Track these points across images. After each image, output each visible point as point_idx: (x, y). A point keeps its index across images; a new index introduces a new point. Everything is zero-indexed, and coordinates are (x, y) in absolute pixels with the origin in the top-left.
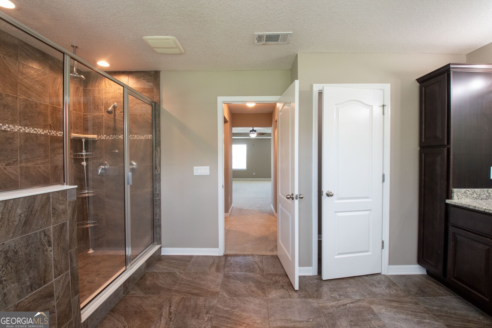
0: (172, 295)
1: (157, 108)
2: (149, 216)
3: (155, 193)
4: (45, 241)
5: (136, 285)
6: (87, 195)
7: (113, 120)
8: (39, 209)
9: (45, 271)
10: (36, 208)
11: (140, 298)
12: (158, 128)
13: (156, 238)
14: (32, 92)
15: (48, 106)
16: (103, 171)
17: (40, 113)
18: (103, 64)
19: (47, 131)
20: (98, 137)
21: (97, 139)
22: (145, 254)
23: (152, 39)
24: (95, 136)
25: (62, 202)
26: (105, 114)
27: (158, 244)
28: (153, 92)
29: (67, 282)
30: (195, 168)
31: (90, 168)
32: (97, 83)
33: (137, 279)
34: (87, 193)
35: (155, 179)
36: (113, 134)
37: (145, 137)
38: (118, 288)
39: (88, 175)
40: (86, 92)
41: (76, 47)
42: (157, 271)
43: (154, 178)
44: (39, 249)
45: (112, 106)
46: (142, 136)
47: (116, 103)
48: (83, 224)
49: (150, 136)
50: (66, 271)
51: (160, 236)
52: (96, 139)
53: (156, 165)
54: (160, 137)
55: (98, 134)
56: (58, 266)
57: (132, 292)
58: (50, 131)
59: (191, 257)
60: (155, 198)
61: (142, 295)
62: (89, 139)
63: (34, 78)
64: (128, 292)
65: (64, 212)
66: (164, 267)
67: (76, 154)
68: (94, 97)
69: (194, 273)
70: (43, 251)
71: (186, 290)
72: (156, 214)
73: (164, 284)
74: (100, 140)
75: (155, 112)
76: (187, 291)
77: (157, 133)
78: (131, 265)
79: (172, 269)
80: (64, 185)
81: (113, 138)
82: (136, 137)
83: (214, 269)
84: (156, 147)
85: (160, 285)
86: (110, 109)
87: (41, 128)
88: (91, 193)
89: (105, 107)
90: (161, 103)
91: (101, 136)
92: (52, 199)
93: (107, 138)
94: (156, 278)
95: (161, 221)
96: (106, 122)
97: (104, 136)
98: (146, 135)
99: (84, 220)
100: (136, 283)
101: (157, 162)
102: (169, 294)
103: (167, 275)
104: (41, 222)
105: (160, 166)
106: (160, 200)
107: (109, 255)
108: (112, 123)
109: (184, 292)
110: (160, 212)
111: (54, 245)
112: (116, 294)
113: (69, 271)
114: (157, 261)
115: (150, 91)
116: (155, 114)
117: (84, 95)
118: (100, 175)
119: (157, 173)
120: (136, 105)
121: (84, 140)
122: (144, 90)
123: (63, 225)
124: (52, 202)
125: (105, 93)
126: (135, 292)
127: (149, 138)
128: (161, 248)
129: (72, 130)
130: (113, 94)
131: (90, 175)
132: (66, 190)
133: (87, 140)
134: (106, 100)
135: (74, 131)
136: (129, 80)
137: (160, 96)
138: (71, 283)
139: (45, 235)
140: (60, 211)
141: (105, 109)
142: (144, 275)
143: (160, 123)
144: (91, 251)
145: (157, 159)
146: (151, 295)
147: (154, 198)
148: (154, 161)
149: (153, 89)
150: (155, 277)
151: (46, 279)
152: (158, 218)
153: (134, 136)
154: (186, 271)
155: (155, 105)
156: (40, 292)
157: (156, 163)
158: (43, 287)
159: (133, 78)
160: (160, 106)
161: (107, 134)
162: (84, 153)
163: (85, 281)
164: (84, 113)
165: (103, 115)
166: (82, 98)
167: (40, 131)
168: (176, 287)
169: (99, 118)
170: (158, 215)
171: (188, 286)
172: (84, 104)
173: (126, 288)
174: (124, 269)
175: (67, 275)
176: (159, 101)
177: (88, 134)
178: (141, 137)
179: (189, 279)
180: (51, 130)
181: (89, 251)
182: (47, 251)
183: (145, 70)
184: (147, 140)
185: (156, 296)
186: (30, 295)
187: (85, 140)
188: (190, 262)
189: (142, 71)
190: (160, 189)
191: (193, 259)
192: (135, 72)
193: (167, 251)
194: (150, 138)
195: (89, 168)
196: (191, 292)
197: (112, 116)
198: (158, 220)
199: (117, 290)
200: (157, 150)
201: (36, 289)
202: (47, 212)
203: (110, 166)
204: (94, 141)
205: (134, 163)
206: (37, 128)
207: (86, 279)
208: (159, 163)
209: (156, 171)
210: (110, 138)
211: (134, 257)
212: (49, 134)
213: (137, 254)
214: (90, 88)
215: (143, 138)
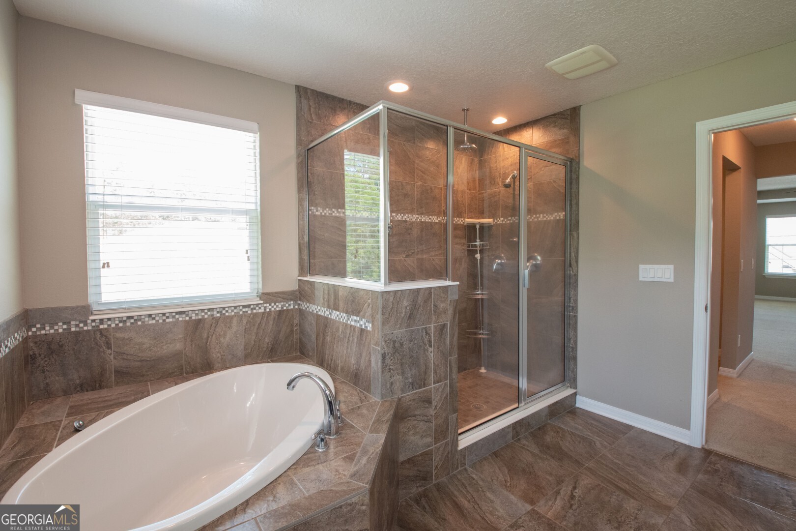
0: (580, 472)
1: (573, 168)
2: (557, 339)
3: (568, 305)
4: (426, 339)
5: (531, 435)
6: (480, 297)
7: (512, 196)
8: (422, 304)
9: (425, 373)
10: (419, 302)
11: (533, 454)
12: (575, 201)
13: (567, 376)
14: (428, 175)
15: (442, 189)
16: (500, 267)
17: (434, 198)
18: (500, 121)
19: (441, 218)
20: (494, 221)
21: (492, 224)
22: (549, 395)
23: (559, 63)
24: (491, 220)
25: (443, 299)
26: (501, 189)
27: (571, 388)
28: (568, 142)
29: (446, 394)
30: (641, 266)
31: (486, 262)
32: (494, 148)
33: (533, 428)
34: (480, 294)
35: (569, 282)
36: (512, 216)
37: (554, 216)
38: (505, 428)
39: (483, 272)
40: (481, 164)
41: (468, 110)
42: (566, 428)
43: (567, 280)
44: (421, 346)
45: (510, 177)
46: (550, 215)
47: (515, 172)
48: (476, 334)
49: (562, 215)
50: (445, 380)
51: (574, 375)
52: (490, 223)
53: (570, 260)
54: (578, 214)
55: (493, 216)
56: (438, 372)
57: (524, 442)
58: (443, 218)
59: (629, 427)
60: (569, 313)
61: (536, 451)
62: (485, 225)
63: (429, 160)
64: (519, 439)
65: (445, 311)
66: (577, 426)
67: (469, 245)
68: (490, 168)
69: (629, 455)
70: (424, 350)
71: (606, 476)
72: (569, 339)
73: (571, 451)
74: (497, 225)
75: (571, 175)
76: (608, 478)
77: (574, 208)
78: (525, 404)
79: (590, 434)
80: (447, 280)
81: (512, 222)
82: (541, 217)
83: (671, 464)
84: (570, 231)
85: (566, 450)
86: (508, 181)
87: (435, 215)
88: (485, 294)
89: (502, 179)
90: (581, 157)
91: (497, 219)
92: (434, 295)
93: (504, 222)
94: (561, 437)
95: (576, 351)
96: (504, 200)
97: (501, 219)
98: (556, 214)
99: (476, 328)
100: (532, 433)
101: (573, 255)
102: (577, 468)
103: (579, 439)
104: (423, 318)
105: (577, 262)
106: (576, 317)
107: (503, 382)
108: (511, 201)
109: (602, 476)
110: (576, 336)
111: (434, 347)
112: (502, 433)
113: (449, 381)
114: (568, 412)
115: (564, 142)
116: (571, 179)
117: (479, 168)
118: (495, 272)
119: (571, 273)
120: (542, 169)
121: (478, 227)
122: (553, 144)
123: (443, 327)
124: (434, 298)
125: (503, 160)
126: (527, 443)
127: (560, 217)
128: (576, 395)
129: (466, 215)
130: (513, 160)
131: (485, 272)
132: (448, 286)
133: (482, 226)
134: (504, 170)
135: (468, 215)
136: (534, 134)
137: (579, 147)
138: (450, 397)
139: (427, 333)
140: (441, 309)
141: (503, 182)
142: (544, 426)
143: (578, 191)
144: (483, 370)
145: (572, 251)
146: (549, 458)
147: (566, 313)
148: (567, 255)
149: (568, 138)
150: (560, 435)
151: (426, 382)
152: (571, 346)
153: (539, 217)
154: (613, 446)
155: (571, 163)
156: (420, 393)
157: (570, 256)
158: (423, 389)
159: (540, 129)
160: (579, 163)
161: (505, 217)
162: (478, 243)
163: (471, 404)
164: (479, 191)
165: (500, 192)
166: (477, 172)
167: (435, 219)
168: (591, 464)
169: (496, 196)
170: (572, 342)
171: (612, 472)
172: (479, 180)
173: (517, 432)
174: (516, 405)
175: (445, 384)
176: (577, 155)
177: (483, 218)
178: (549, 217)
179: (617, 461)
180: (444, 216)
181: (481, 369)
182: (427, 351)
183: (557, 111)
184: (558, 221)
185: (556, 463)
186: (411, 393)
187: (480, 226)
188: (624, 435)
189: (552, 115)
190: (577, 300)
191: (631, 432)
192: (541, 119)
193: (584, 403)
194: (562, 218)
195: (484, 262)
196: (616, 483)
197: (510, 190)
198: (572, 348)
199: (503, 430)
200: (573, 237)
201: (416, 389)
202: (428, 308)
203: (507, 259)
204: (490, 227)
205: (539, 258)
206: (432, 215)
207: (473, 403)
208: (575, 257)
209: (570, 270)
210: (508, 222)
211: (531, 395)
212: (442, 221)
213: (536, 392)
214: (486, 157)
215: (552, 218)
